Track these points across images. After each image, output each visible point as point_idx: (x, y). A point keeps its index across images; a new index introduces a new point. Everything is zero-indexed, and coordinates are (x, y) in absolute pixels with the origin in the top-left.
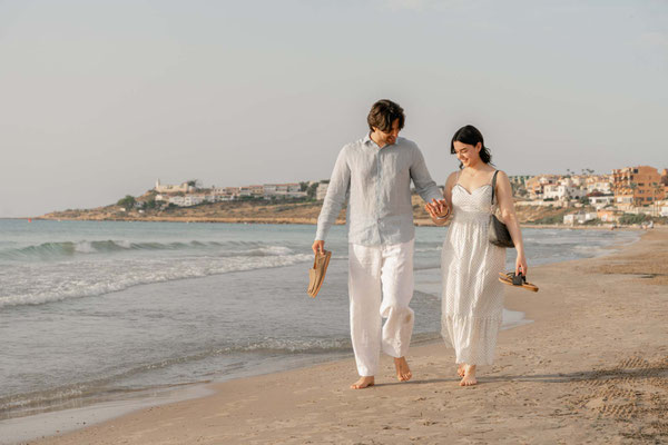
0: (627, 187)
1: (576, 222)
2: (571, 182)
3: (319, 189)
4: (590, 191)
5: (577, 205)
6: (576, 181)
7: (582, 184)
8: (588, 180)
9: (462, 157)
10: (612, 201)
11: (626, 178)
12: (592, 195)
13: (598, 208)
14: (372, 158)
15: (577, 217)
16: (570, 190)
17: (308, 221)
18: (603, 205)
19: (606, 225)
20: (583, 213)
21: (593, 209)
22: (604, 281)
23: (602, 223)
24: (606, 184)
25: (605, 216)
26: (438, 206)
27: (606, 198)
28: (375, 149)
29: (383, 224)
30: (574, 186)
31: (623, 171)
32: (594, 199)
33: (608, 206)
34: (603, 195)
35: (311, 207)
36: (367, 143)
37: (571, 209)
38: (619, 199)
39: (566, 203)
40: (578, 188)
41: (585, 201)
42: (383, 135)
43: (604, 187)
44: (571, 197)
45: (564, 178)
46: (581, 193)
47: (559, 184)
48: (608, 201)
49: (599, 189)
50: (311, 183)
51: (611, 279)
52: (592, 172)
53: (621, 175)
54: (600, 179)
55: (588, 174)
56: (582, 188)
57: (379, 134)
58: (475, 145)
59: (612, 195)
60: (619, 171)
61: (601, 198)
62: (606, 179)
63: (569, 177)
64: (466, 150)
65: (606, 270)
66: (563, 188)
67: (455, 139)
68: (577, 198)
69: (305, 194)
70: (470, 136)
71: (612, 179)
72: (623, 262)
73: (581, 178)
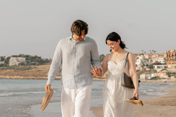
0: (173, 60)
1: (146, 78)
2: (144, 57)
3: (11, 60)
4: (154, 62)
5: (147, 69)
6: (147, 57)
7: (150, 58)
8: (153, 56)
9: (111, 47)
10: (166, 67)
11: (173, 55)
12: (155, 64)
13: (158, 71)
14: (72, 47)
15: (147, 75)
16: (143, 61)
17: (4, 77)
18: (161, 69)
19: (162, 80)
20: (150, 74)
21: (156, 71)
22: (161, 109)
23: (160, 79)
24: (162, 58)
25: (162, 75)
26: (98, 70)
27: (162, 66)
28: (74, 42)
29: (77, 78)
30: (145, 59)
31: (171, 51)
32: (156, 66)
33: (163, 70)
34: (161, 64)
35: (6, 69)
36: (71, 39)
37: (144, 71)
38: (169, 66)
39: (141, 68)
40: (148, 60)
41: (151, 67)
42: (77, 37)
43: (161, 60)
44: (144, 65)
45: (140, 55)
46: (149, 63)
47: (138, 58)
48: (163, 67)
49: (159, 61)
50: (6, 57)
51: (165, 108)
52: (155, 52)
53: (170, 53)
54: (159, 56)
55: (153, 53)
56: (149, 60)
57: (75, 36)
58: (117, 41)
59: (166, 64)
60: (169, 51)
61: (160, 66)
62: (162, 56)
63: (143, 54)
64: (112, 44)
65: (162, 104)
66: (140, 60)
67: (107, 39)
68: (147, 65)
69: (3, 62)
70: (114, 37)
71: (165, 56)
72: (171, 99)
73: (149, 55)
